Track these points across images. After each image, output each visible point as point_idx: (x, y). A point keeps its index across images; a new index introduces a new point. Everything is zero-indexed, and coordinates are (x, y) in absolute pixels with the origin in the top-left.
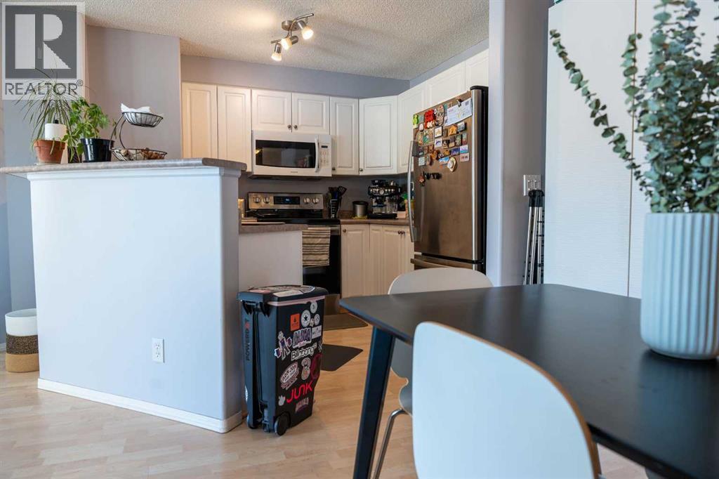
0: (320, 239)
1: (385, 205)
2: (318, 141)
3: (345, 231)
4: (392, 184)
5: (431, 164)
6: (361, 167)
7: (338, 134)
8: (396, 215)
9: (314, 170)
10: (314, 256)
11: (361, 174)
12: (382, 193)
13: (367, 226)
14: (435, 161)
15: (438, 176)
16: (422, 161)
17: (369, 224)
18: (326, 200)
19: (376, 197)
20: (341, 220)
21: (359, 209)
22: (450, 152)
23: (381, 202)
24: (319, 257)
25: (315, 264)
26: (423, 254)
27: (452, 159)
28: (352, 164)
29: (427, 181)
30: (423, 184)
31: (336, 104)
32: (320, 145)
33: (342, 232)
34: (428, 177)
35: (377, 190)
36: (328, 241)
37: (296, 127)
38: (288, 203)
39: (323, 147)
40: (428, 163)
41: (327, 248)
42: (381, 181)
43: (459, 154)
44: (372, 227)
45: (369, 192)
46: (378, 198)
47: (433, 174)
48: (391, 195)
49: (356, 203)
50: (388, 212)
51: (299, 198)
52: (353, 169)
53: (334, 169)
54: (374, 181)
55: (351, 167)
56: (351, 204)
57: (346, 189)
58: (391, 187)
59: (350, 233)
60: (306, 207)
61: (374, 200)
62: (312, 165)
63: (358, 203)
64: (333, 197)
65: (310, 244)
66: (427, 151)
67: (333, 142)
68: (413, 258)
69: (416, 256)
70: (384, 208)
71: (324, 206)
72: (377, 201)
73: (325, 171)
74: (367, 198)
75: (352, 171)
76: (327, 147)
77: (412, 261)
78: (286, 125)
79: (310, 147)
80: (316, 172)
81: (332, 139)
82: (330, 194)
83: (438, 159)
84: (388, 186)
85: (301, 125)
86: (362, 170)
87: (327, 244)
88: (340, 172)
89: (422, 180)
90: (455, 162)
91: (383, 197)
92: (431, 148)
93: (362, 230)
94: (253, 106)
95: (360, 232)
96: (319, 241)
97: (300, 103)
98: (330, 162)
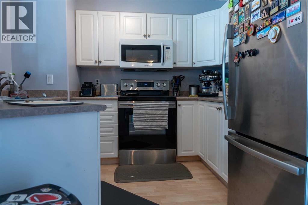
0: (161, 111)
1: (211, 88)
2: (163, 44)
3: (180, 105)
4: (216, 72)
5: (246, 42)
6: (194, 61)
7: (178, 40)
8: (218, 94)
9: (160, 64)
10: (157, 123)
11: (194, 66)
12: (208, 79)
13: (197, 102)
14: (251, 37)
15: (255, 53)
16: (236, 42)
17: (198, 100)
18: (171, 84)
19: (204, 81)
20: (177, 98)
21: (193, 90)
22: (272, 20)
23: (208, 85)
24: (160, 124)
25: (157, 128)
26: (237, 132)
27: (276, 27)
28: (188, 60)
29: (242, 59)
30: (238, 64)
31: (177, 19)
32: (165, 47)
33: (178, 106)
34: (243, 56)
35: (205, 77)
36: (167, 112)
37: (149, 36)
38: (146, 86)
39: (167, 48)
40: (243, 41)
41: (166, 117)
42: (208, 71)
43: (285, 19)
44: (200, 102)
45: (199, 78)
46: (206, 82)
47: (249, 52)
48: (214, 80)
49: (191, 86)
50: (213, 92)
51: (153, 83)
52: (189, 63)
53: (175, 63)
54: (203, 71)
55: (187, 62)
56: (188, 87)
57: (184, 77)
58: (215, 75)
59: (184, 106)
60: (158, 89)
61: (203, 84)
62: (159, 60)
63: (193, 86)
64: (176, 82)
65: (153, 114)
66: (242, 30)
67: (174, 45)
68: (227, 134)
69: (230, 133)
70: (210, 89)
71: (170, 88)
72: (205, 85)
73: (168, 64)
74: (198, 83)
75: (188, 65)
76: (169, 48)
77: (226, 138)
78: (143, 35)
79: (158, 48)
80: (162, 65)
81: (173, 43)
82: (173, 80)
83: (254, 34)
84: (213, 74)
85: (153, 35)
86: (194, 64)
87: (166, 114)
88: (179, 65)
89: (236, 60)
90: (278, 31)
91: (209, 81)
92: (247, 25)
93: (193, 105)
94: (121, 24)
95: (191, 106)
96: (160, 112)
97: (152, 20)
98: (172, 59)
